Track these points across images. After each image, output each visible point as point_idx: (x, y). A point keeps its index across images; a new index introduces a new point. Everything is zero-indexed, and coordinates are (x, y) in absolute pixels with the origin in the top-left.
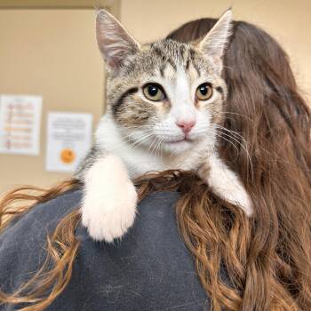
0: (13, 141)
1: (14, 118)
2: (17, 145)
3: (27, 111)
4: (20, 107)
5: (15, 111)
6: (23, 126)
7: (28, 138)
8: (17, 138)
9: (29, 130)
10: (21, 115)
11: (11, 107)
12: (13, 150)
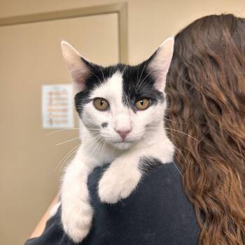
0: (54, 119)
1: (54, 102)
2: (58, 122)
3: (62, 96)
4: (57, 93)
5: (54, 96)
6: (61, 107)
7: (65, 116)
8: (57, 116)
9: (65, 110)
10: (58, 99)
11: (51, 94)
12: (55, 126)
